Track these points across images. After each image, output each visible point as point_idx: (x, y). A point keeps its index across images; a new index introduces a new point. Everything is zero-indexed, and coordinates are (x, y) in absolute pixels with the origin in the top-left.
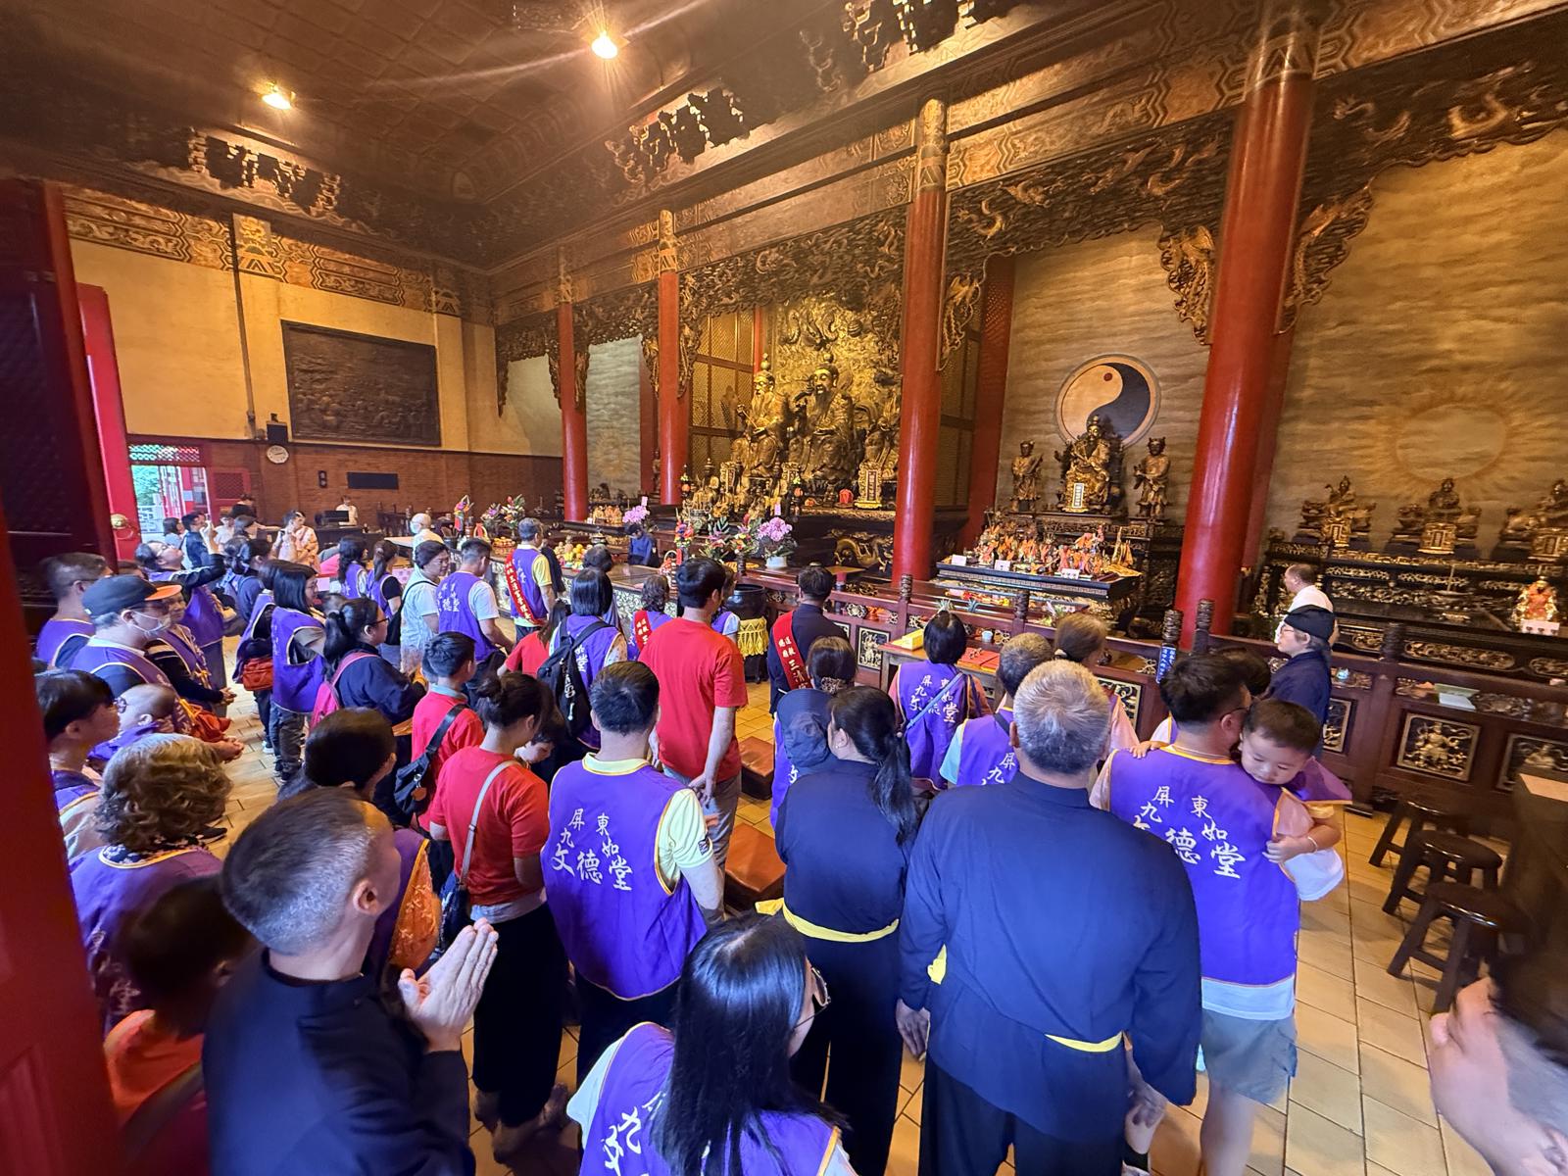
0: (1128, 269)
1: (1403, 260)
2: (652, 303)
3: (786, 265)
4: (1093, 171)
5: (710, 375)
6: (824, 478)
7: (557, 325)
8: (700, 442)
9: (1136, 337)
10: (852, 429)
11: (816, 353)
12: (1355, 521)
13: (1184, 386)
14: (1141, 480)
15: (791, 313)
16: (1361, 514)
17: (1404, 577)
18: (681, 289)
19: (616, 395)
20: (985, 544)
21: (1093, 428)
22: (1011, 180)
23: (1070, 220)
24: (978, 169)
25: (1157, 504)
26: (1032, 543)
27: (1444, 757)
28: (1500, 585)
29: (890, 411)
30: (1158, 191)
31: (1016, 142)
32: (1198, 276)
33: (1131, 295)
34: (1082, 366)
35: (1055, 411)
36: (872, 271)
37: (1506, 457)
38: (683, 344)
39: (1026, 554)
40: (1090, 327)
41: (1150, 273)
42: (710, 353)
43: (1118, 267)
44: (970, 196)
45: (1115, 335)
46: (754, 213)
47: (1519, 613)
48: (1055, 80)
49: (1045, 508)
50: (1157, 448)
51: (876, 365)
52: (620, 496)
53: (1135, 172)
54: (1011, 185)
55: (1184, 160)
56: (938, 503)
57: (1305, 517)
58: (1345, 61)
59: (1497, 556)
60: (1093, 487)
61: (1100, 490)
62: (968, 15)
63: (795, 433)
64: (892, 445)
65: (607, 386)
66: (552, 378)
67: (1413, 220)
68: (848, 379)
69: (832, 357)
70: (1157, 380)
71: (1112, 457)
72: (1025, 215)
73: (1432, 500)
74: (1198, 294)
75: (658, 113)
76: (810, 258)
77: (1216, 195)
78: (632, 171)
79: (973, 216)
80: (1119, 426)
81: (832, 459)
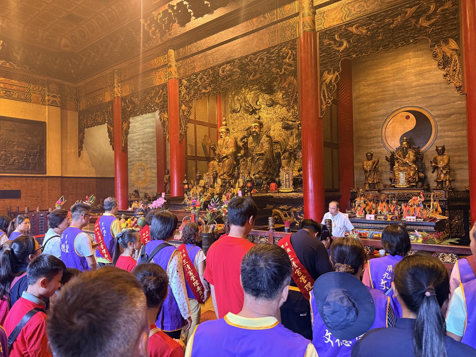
0: (410, 65)
2: (164, 94)
3: (235, 72)
4: (391, 17)
5: (195, 129)
6: (260, 178)
7: (112, 108)
8: (191, 163)
9: (419, 97)
10: (272, 152)
11: (250, 116)
13: (449, 119)
14: (436, 168)
15: (236, 97)
18: (180, 87)
19: (143, 143)
20: (359, 206)
21: (404, 143)
22: (350, 24)
23: (382, 40)
24: (331, 20)
25: (446, 180)
26: (384, 204)
29: (293, 142)
30: (426, 24)
31: (350, 7)
32: (453, 62)
33: (413, 77)
34: (393, 112)
35: (382, 137)
36: (281, 71)
38: (182, 114)
39: (382, 210)
40: (394, 93)
41: (421, 66)
42: (195, 118)
43: (404, 65)
44: (329, 33)
45: (408, 97)
46: (217, 48)
49: (385, 187)
50: (441, 151)
51: (283, 120)
52: (146, 196)
53: (412, 17)
54: (350, 26)
55: (435, 10)
60: (409, 174)
61: (414, 175)
63: (242, 157)
65: (138, 139)
66: (109, 135)
68: (268, 128)
70: (434, 117)
71: (417, 158)
72: (358, 40)
74: (454, 70)
75: (167, 5)
76: (247, 67)
77: (455, 24)
78: (154, 33)
79: (331, 42)
80: (418, 142)
81: (263, 168)
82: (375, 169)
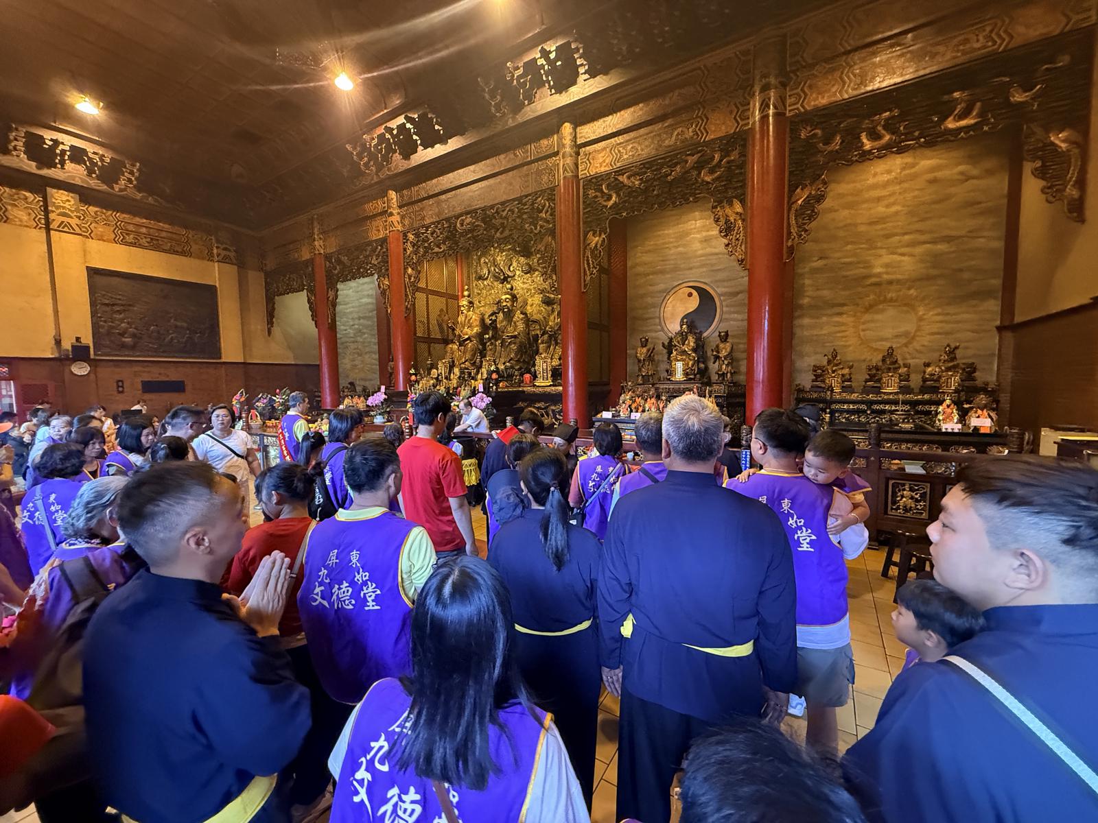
0: (695, 228)
1: (849, 221)
2: (384, 252)
3: (477, 226)
4: (668, 167)
5: (427, 301)
6: (512, 367)
7: (313, 269)
8: (423, 347)
9: (705, 269)
10: (529, 334)
11: (501, 285)
12: (843, 375)
13: (735, 299)
14: (717, 358)
15: (482, 260)
16: (846, 371)
17: (875, 407)
18: (404, 243)
19: (359, 318)
20: (624, 403)
21: (684, 326)
22: (620, 172)
23: (658, 196)
24: (598, 165)
25: (728, 372)
26: (653, 400)
27: (913, 506)
28: (927, 408)
29: (554, 321)
30: (708, 179)
31: (621, 149)
32: (736, 228)
33: (698, 244)
34: (674, 288)
35: (660, 318)
36: (536, 229)
37: (918, 333)
38: (407, 280)
40: (675, 264)
41: (708, 231)
42: (427, 286)
43: (689, 228)
44: (595, 181)
45: (691, 269)
46: (454, 192)
47: (939, 420)
48: (641, 113)
49: (660, 380)
50: (724, 337)
51: (542, 291)
52: (364, 390)
53: (693, 168)
54: (620, 175)
55: (721, 161)
56: (591, 380)
57: (815, 375)
58: (803, 107)
59: (923, 390)
60: (688, 364)
61: (692, 366)
62: (585, 73)
64: (557, 344)
65: (351, 312)
66: (310, 307)
67: (850, 199)
68: (524, 302)
69: (512, 287)
70: (719, 295)
71: (698, 346)
72: (630, 194)
73: (884, 360)
74: (737, 239)
75: (383, 127)
76: (493, 221)
77: (741, 181)
78: (366, 165)
79: (597, 194)
80: (700, 325)
81: (516, 355)
82: (650, 358)
